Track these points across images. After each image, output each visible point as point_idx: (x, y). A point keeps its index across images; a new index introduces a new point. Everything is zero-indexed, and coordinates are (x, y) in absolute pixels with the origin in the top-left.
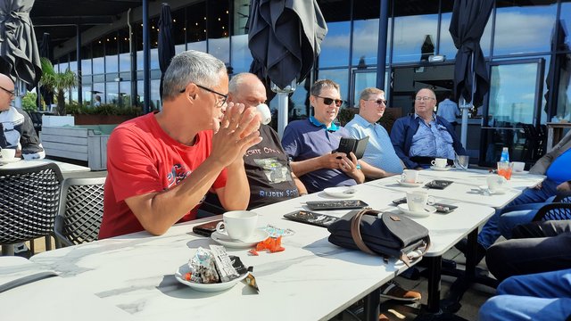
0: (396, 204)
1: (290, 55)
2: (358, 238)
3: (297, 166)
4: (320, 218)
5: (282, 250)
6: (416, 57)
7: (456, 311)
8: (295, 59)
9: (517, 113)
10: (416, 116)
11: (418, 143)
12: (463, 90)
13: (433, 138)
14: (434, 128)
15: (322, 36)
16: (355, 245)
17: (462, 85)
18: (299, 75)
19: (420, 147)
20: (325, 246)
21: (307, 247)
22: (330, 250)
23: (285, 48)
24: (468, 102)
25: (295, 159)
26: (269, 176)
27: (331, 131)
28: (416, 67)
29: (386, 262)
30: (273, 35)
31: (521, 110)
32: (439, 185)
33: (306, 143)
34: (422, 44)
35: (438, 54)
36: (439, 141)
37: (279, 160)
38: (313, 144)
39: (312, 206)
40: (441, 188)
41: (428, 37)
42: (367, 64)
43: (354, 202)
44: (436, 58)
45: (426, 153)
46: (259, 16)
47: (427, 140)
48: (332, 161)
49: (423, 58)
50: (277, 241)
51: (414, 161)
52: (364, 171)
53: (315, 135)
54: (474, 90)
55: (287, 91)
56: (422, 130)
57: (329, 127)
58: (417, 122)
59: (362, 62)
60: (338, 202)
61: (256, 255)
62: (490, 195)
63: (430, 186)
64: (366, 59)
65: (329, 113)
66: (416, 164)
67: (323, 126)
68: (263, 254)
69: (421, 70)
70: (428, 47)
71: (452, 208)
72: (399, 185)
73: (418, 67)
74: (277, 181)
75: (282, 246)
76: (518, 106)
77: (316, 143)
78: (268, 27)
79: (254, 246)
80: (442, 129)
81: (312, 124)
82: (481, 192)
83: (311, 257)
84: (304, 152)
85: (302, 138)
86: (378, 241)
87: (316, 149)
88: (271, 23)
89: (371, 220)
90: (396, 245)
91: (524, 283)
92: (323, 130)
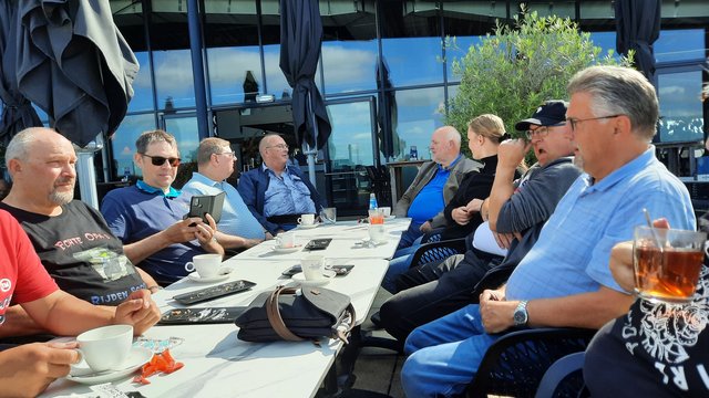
0: (289, 275)
1: (89, 99)
2: (279, 325)
3: (133, 250)
4: (204, 314)
5: (180, 367)
6: (238, 97)
7: (352, 384)
8: (97, 105)
9: (354, 155)
10: (265, 168)
11: (271, 200)
12: (305, 133)
13: (289, 192)
14: (288, 181)
15: (132, 74)
16: (276, 334)
17: (303, 127)
18: (106, 127)
19: (276, 204)
20: (236, 346)
21: (212, 354)
22: (244, 349)
23: (81, 91)
24: (312, 147)
25: (126, 241)
26: (101, 272)
27: (171, 198)
28: (241, 109)
29: (318, 345)
30: (59, 73)
31: (357, 151)
32: (319, 245)
33: (138, 217)
34: (243, 81)
35: (266, 93)
36: (295, 195)
37: (110, 248)
38: (149, 218)
39: (183, 301)
40: (323, 248)
41: (249, 73)
42: (175, 107)
43: (236, 284)
44: (263, 98)
45: (284, 210)
46: (31, 45)
47: (282, 195)
48: (184, 231)
49: (247, 98)
50: (166, 356)
51: (273, 222)
52: (222, 243)
53: (148, 205)
54: (316, 134)
55: (90, 150)
56: (273, 184)
57: (167, 192)
58: (266, 176)
59: (169, 104)
60: (214, 288)
61: (147, 383)
62: (375, 246)
63: (311, 248)
64: (174, 101)
65: (163, 176)
66: (276, 226)
67: (159, 192)
68: (156, 380)
69: (248, 112)
70: (250, 86)
71: (350, 268)
72: (275, 253)
73: (243, 109)
74: (116, 276)
75: (177, 361)
76: (353, 146)
77: (152, 216)
78: (47, 62)
79: (138, 372)
80: (296, 180)
81: (142, 191)
82: (365, 245)
83: (224, 365)
84: (136, 230)
85: (132, 212)
86: (305, 323)
87: (155, 224)
88: (52, 54)
89: (289, 300)
90: (326, 322)
91: (430, 332)
92: (160, 197)
